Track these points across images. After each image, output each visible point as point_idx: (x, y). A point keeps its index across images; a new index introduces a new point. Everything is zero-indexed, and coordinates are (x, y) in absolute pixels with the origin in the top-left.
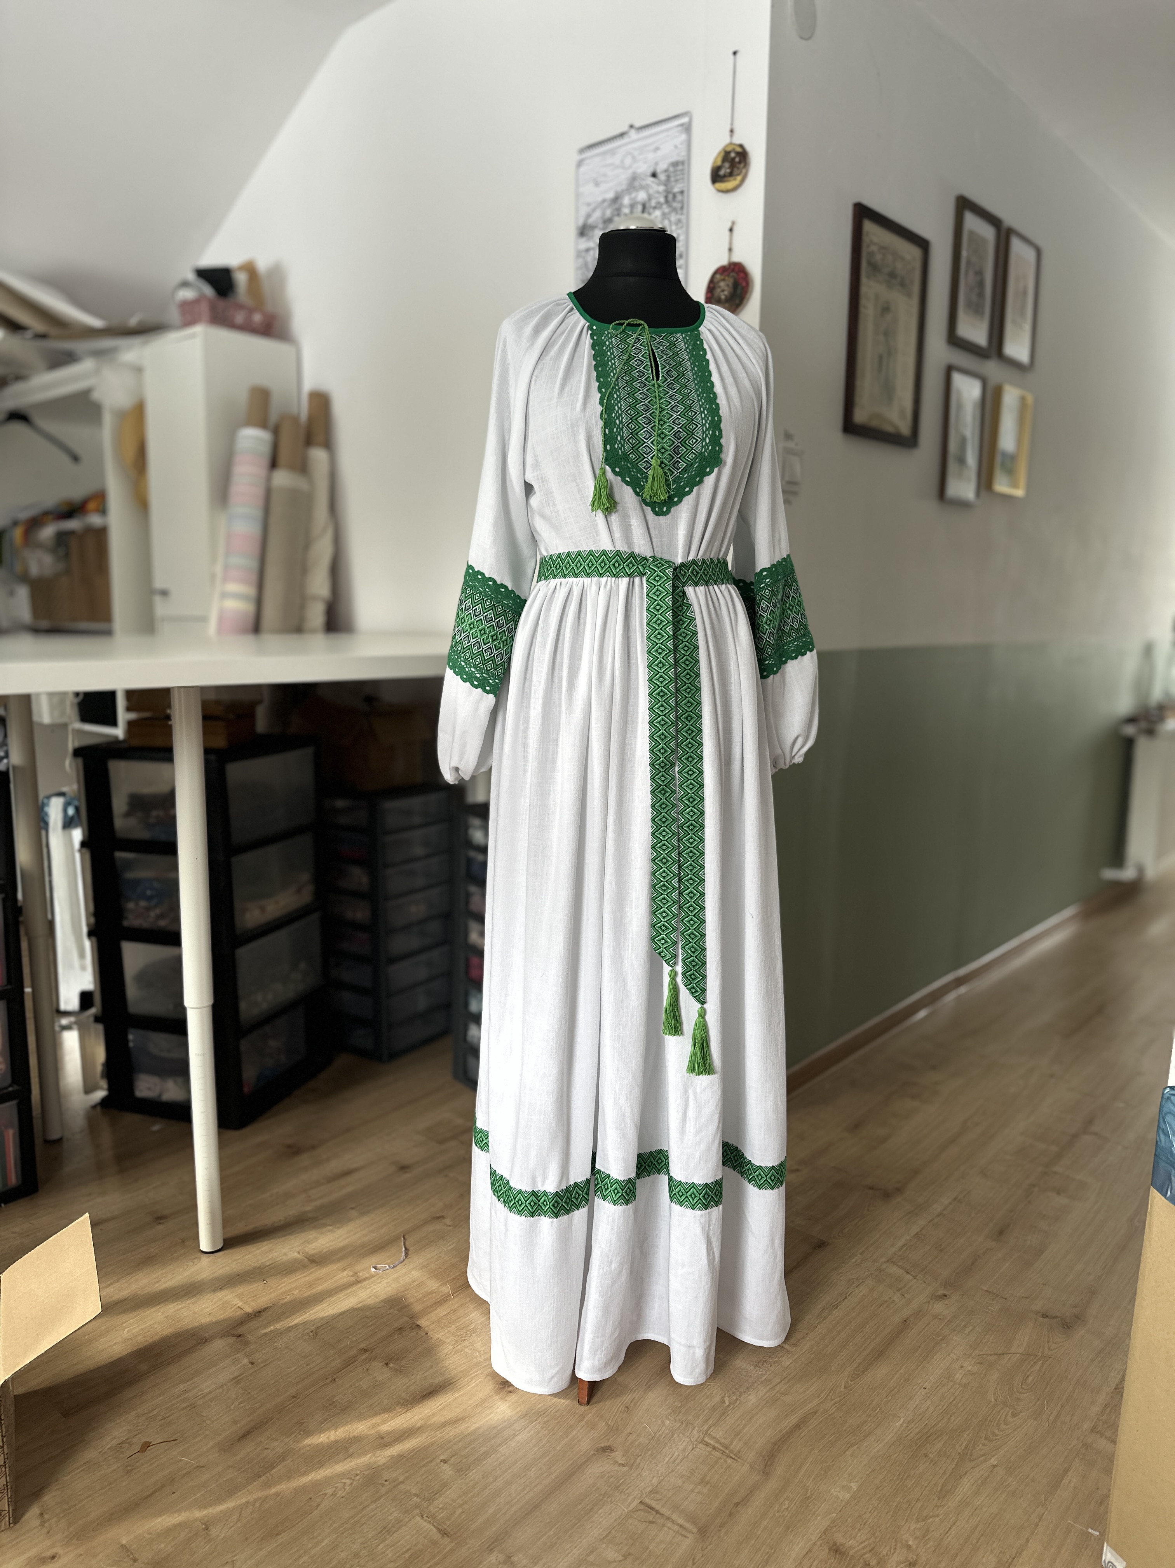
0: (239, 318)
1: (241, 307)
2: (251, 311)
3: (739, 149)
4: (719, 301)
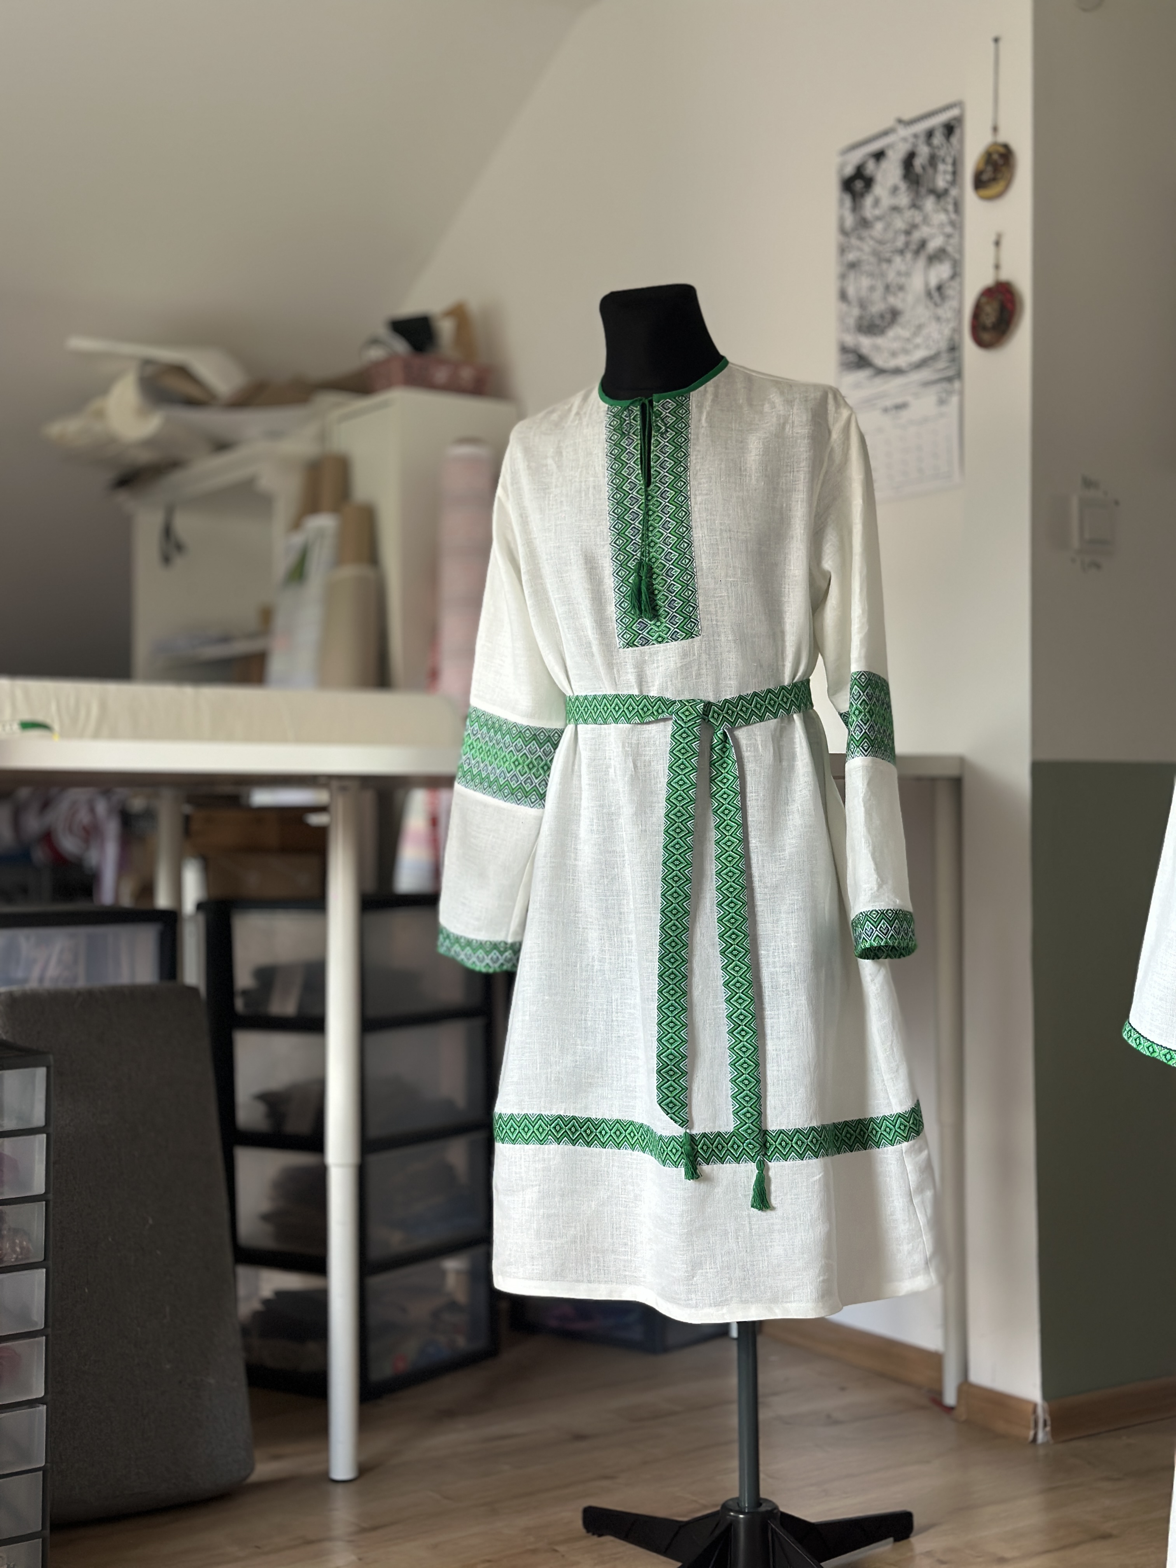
0: (441, 375)
1: (444, 362)
2: (456, 365)
3: (1002, 150)
4: (985, 328)
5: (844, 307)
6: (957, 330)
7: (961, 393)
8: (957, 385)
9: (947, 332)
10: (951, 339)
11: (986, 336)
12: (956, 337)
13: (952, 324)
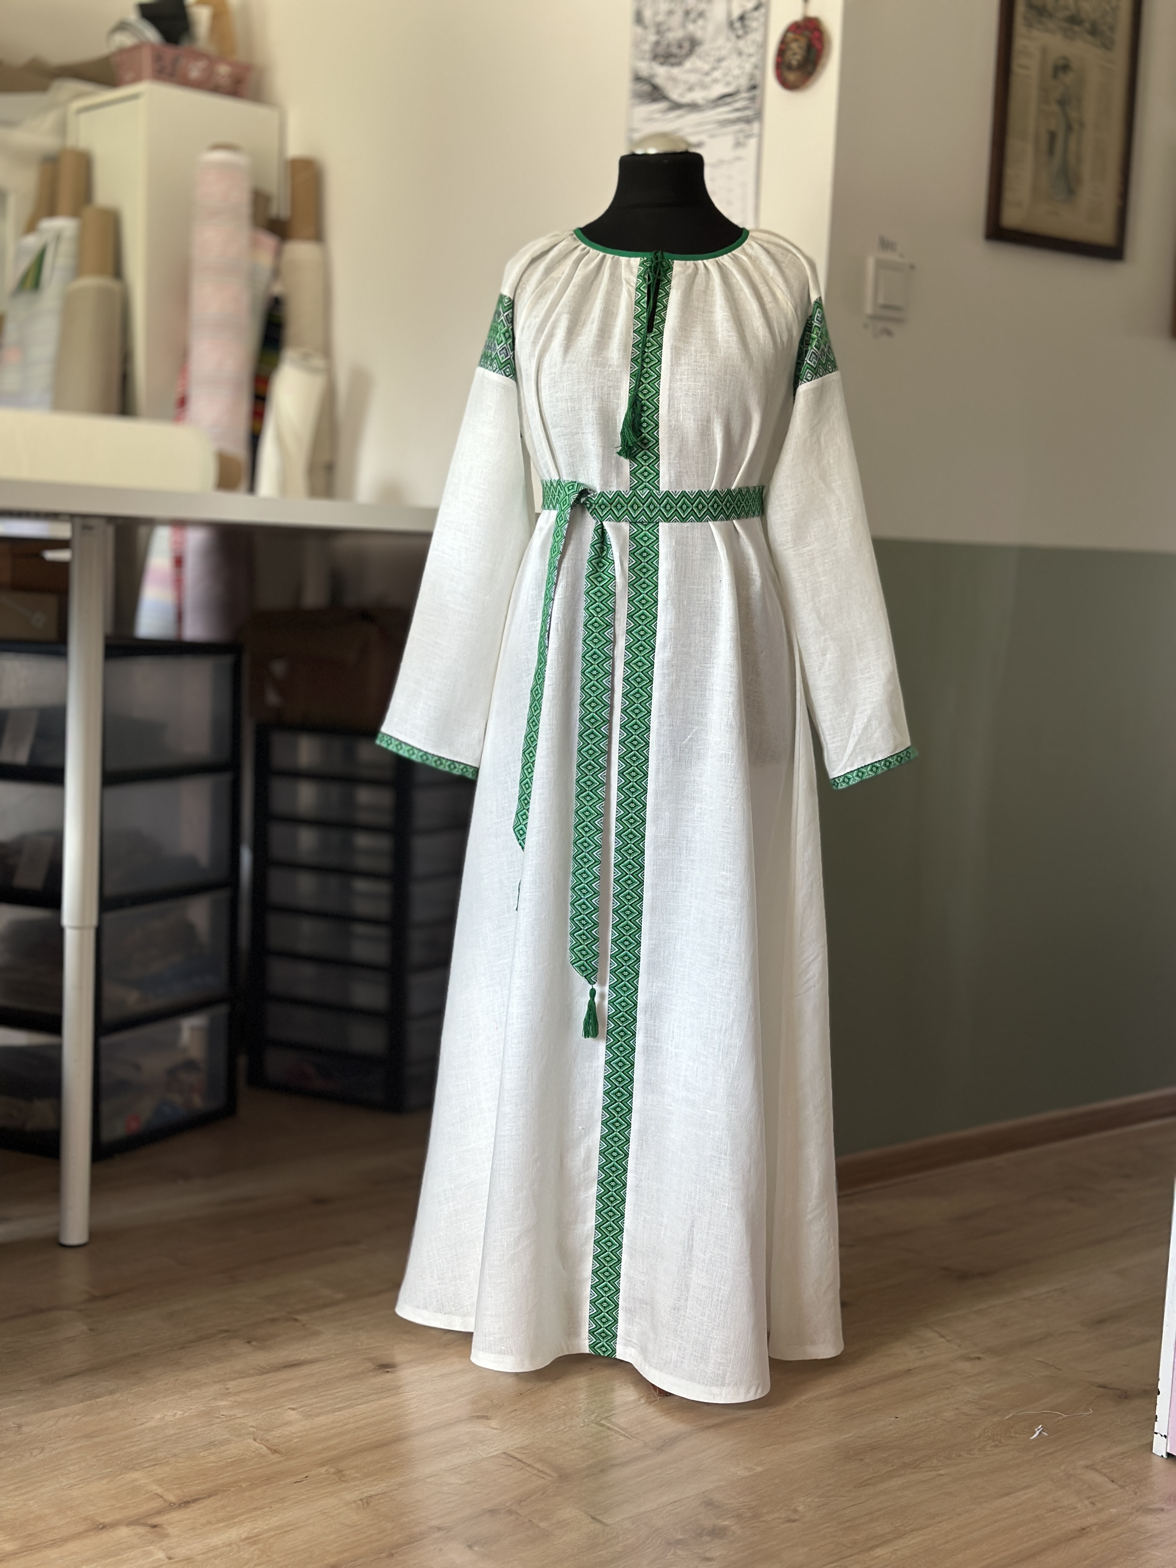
0: (195, 71)
1: (199, 55)
2: (212, 61)
4: (790, 67)
5: (639, 30)
6: (760, 66)
7: (760, 136)
8: (756, 126)
9: (748, 67)
10: (752, 77)
11: (791, 77)
12: (757, 73)
13: (753, 60)
